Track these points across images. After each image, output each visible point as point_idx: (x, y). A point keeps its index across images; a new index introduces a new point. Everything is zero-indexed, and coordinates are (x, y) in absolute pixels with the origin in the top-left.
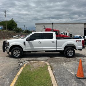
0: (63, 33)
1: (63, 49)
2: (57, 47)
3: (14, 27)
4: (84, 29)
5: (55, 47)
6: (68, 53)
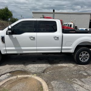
0: (67, 25)
1: (72, 51)
2: (63, 47)
3: (9, 17)
4: (89, 21)
5: (60, 48)
6: (80, 57)
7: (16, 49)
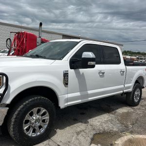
2: (125, 86)
7: (81, 96)
